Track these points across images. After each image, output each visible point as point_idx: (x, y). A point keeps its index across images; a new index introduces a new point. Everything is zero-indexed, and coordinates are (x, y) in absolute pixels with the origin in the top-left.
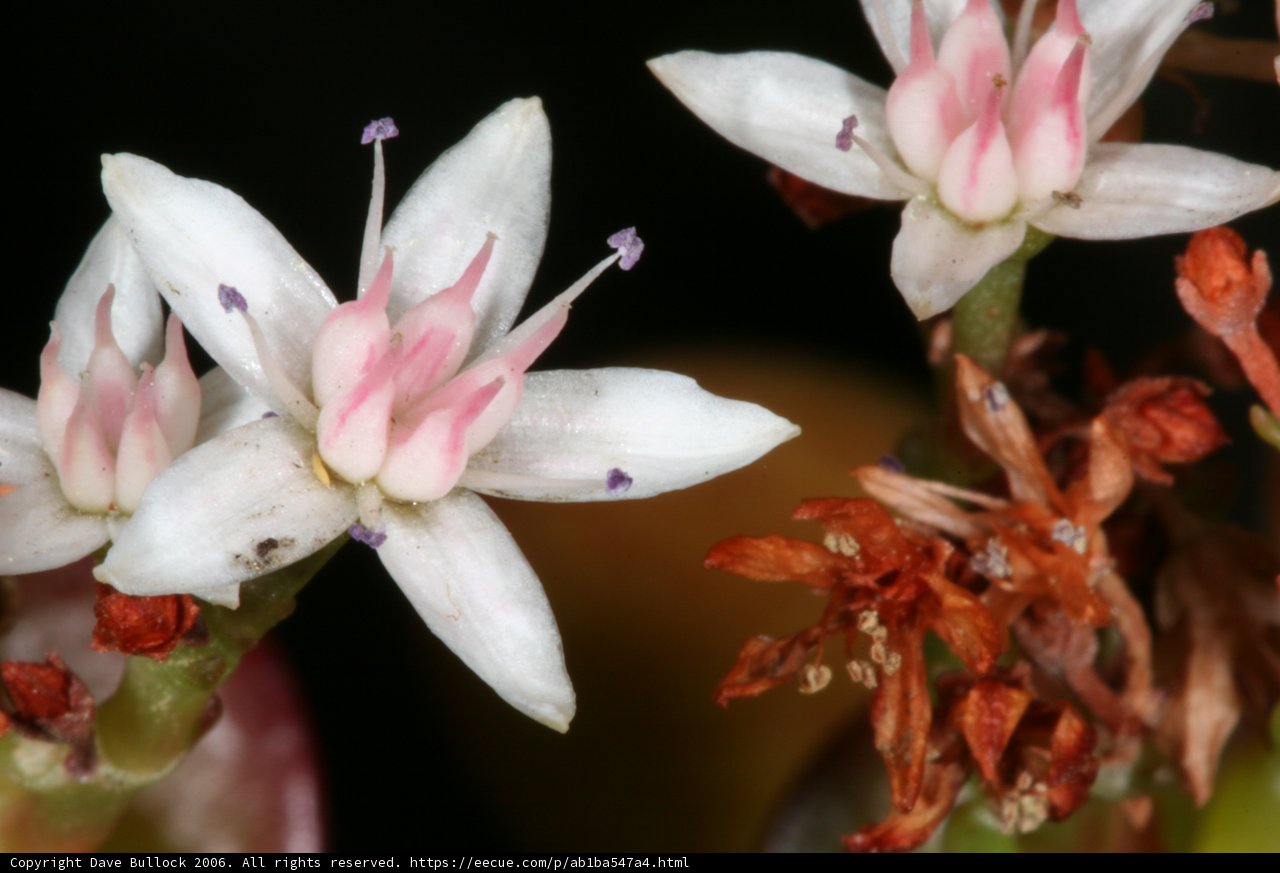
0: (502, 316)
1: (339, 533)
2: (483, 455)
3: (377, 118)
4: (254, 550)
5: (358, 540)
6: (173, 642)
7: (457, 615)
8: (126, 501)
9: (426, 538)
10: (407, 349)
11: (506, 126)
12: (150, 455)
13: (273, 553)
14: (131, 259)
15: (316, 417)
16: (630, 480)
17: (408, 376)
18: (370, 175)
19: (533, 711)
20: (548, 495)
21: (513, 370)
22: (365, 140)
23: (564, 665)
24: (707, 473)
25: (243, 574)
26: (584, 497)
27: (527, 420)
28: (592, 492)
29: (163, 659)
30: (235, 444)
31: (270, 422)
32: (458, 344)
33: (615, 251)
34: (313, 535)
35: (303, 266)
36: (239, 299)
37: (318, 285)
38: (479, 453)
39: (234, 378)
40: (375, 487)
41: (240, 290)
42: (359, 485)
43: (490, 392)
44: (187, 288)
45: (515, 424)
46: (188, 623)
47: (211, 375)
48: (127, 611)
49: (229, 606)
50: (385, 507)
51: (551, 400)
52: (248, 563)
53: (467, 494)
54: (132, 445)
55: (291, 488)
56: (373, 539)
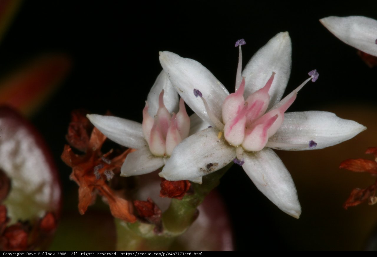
0: (278, 96)
1: (231, 161)
2: (273, 137)
3: (239, 39)
4: (206, 167)
5: (236, 163)
6: (184, 194)
7: (266, 185)
8: (169, 153)
9: (257, 162)
10: (249, 106)
11: (278, 40)
12: (176, 139)
13: (212, 167)
14: (169, 82)
15: (223, 127)
16: (316, 144)
17: (250, 115)
18: (238, 56)
19: (289, 212)
20: (292, 149)
21: (281, 112)
22: (236, 46)
23: (298, 199)
24: (339, 141)
25: (202, 174)
26: (303, 149)
27: (286, 127)
28: (305, 147)
29: (181, 199)
30: (200, 136)
31: (210, 129)
32: (265, 105)
33: (310, 76)
34: (223, 162)
35: (219, 83)
36: (200, 93)
37: (223, 88)
38: (272, 137)
39: (199, 116)
40: (241, 147)
41: (200, 90)
42: (237, 147)
43: (274, 119)
44: (185, 90)
45: (282, 128)
46: (188, 188)
47: (193, 115)
48: (170, 185)
49: (199, 183)
50: (244, 153)
51: (293, 121)
52: (204, 170)
53: (268, 149)
54: (170, 137)
55: (217, 148)
56: (240, 163)
